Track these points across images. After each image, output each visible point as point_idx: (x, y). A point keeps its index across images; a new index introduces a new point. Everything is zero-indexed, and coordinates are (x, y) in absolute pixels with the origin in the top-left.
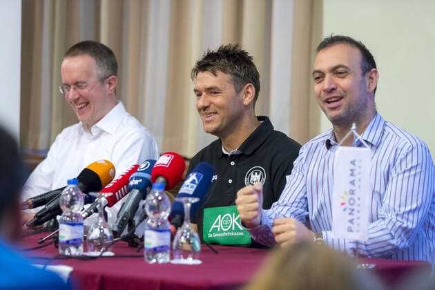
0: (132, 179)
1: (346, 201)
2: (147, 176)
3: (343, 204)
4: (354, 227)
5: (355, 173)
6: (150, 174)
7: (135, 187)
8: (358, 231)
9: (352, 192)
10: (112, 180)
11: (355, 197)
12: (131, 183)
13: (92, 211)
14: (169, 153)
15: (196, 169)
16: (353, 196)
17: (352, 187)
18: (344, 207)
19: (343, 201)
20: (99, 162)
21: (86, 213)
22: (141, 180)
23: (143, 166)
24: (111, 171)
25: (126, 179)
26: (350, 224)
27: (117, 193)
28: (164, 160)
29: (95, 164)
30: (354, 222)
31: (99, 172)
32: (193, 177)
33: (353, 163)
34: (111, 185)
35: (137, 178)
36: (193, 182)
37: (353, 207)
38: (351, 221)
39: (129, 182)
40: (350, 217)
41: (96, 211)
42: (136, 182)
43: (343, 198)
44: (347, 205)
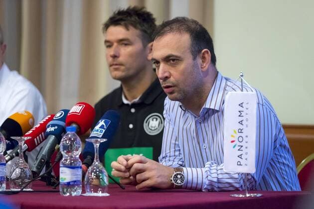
0: (49, 127)
1: (236, 139)
2: (62, 123)
3: (233, 142)
4: (243, 162)
5: (243, 114)
6: (65, 122)
7: (51, 133)
8: (246, 165)
9: (241, 131)
11: (243, 135)
12: (48, 130)
13: (14, 154)
14: (80, 104)
15: (104, 116)
17: (241, 127)
18: (234, 144)
20: (19, 113)
21: (9, 157)
22: (56, 127)
23: (58, 115)
24: (31, 120)
25: (43, 127)
26: (239, 159)
27: (35, 139)
28: (76, 109)
29: (17, 114)
30: (242, 156)
31: (20, 121)
32: (102, 123)
33: (241, 105)
34: (31, 132)
35: (53, 125)
36: (102, 127)
37: (241, 144)
38: (240, 156)
39: (46, 129)
40: (240, 153)
41: (17, 154)
42: (53, 129)
43: (232, 136)
44: (237, 142)
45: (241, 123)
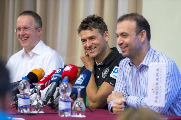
0: (52, 77)
1: (154, 88)
2: (60, 76)
3: (153, 89)
4: (158, 100)
5: (159, 75)
6: (61, 75)
7: (54, 81)
8: (160, 102)
9: (157, 84)
10: (43, 77)
11: (159, 86)
12: (52, 79)
13: (34, 92)
14: (70, 65)
15: (83, 72)
16: (157, 86)
18: (153, 91)
19: (153, 88)
20: (37, 69)
21: (31, 93)
22: (57, 78)
23: (58, 71)
25: (50, 77)
26: (156, 99)
27: (45, 84)
28: (68, 68)
29: (35, 70)
30: (158, 98)
31: (37, 74)
32: (82, 76)
33: (158, 70)
34: (43, 80)
35: (55, 77)
36: (82, 78)
37: (157, 91)
39: (51, 78)
40: (156, 96)
41: (36, 92)
42: (55, 78)
43: (153, 86)
44: (155, 90)
45: (157, 79)
